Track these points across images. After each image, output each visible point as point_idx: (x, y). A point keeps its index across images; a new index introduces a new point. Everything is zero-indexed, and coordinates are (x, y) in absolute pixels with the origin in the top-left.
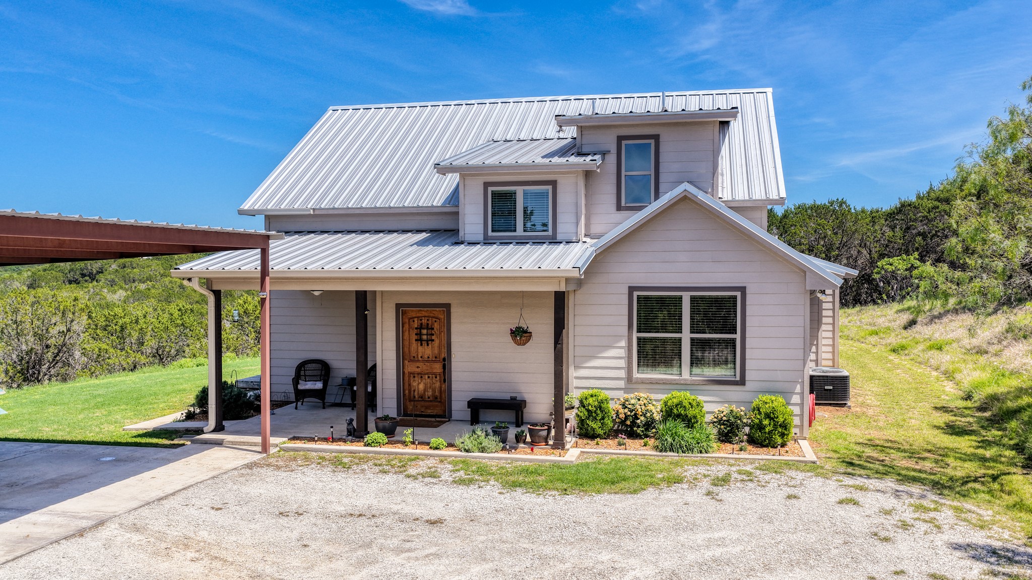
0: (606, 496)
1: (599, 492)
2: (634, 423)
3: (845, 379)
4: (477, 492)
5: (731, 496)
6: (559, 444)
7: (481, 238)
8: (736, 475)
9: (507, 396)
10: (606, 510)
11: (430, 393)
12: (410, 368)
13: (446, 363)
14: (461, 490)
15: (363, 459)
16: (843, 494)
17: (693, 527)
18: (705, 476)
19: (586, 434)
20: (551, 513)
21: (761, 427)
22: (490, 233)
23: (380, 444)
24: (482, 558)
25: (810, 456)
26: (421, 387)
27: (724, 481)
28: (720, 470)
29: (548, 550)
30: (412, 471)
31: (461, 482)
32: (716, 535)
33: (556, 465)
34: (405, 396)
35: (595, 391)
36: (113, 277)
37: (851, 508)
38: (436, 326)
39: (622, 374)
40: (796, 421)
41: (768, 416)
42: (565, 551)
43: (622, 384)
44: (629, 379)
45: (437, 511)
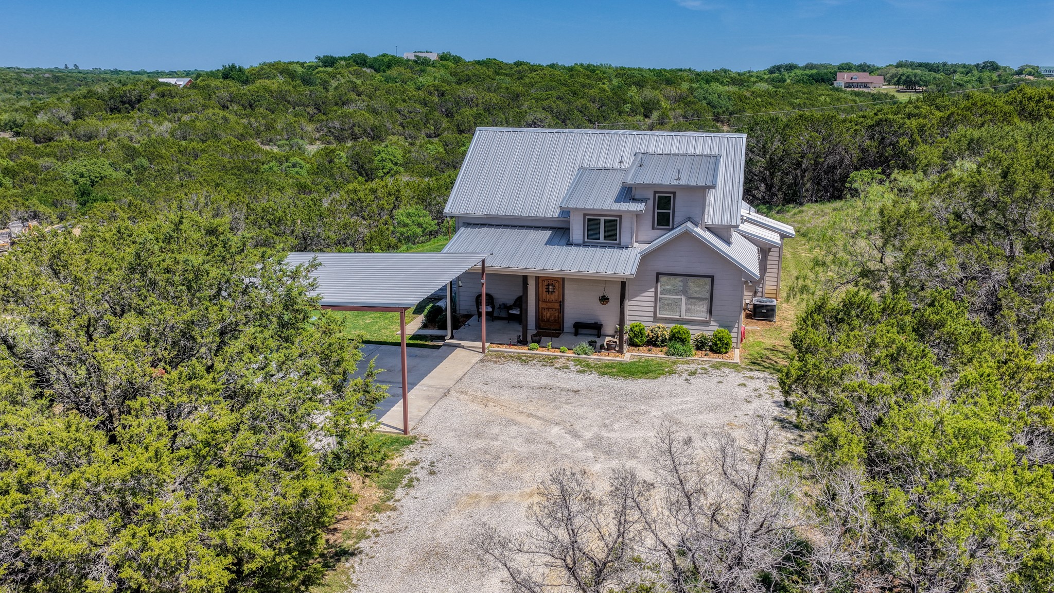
0: (643, 380)
1: (640, 378)
2: (656, 340)
3: (773, 307)
4: (588, 377)
5: (694, 381)
6: (621, 351)
7: (581, 242)
8: (699, 370)
9: (593, 322)
10: (643, 387)
11: (552, 318)
12: (542, 305)
13: (561, 303)
14: (581, 376)
15: (532, 358)
16: (742, 381)
17: (677, 396)
18: (686, 370)
19: (632, 344)
20: (621, 388)
21: (716, 344)
22: (586, 240)
23: (536, 349)
24: (598, 407)
25: (737, 360)
26: (548, 315)
27: (693, 374)
28: (693, 367)
29: (622, 404)
30: (557, 365)
31: (580, 372)
32: (685, 399)
33: (620, 363)
34: (540, 320)
35: (638, 323)
36: (155, 107)
37: (743, 388)
38: (557, 285)
39: (652, 314)
40: (734, 340)
41: (719, 339)
42: (628, 404)
43: (652, 319)
44: (655, 317)
45: (575, 386)
